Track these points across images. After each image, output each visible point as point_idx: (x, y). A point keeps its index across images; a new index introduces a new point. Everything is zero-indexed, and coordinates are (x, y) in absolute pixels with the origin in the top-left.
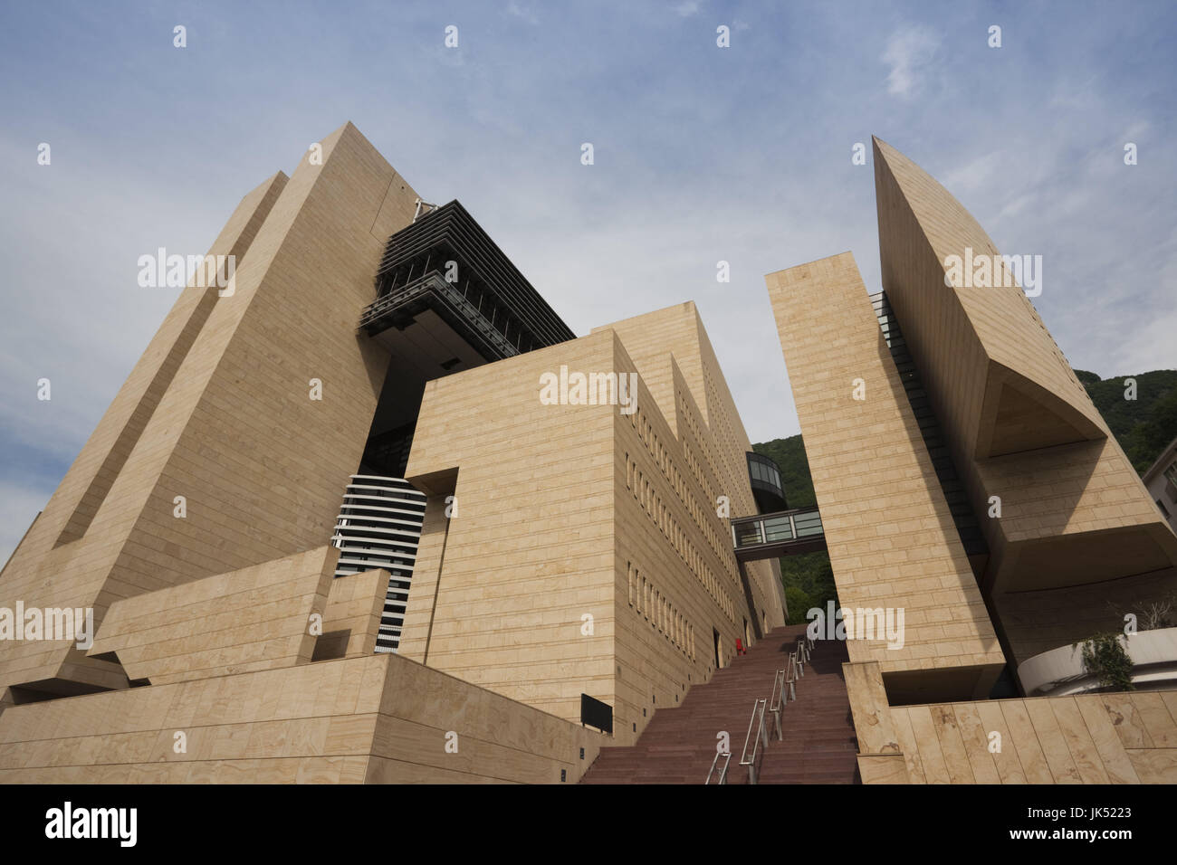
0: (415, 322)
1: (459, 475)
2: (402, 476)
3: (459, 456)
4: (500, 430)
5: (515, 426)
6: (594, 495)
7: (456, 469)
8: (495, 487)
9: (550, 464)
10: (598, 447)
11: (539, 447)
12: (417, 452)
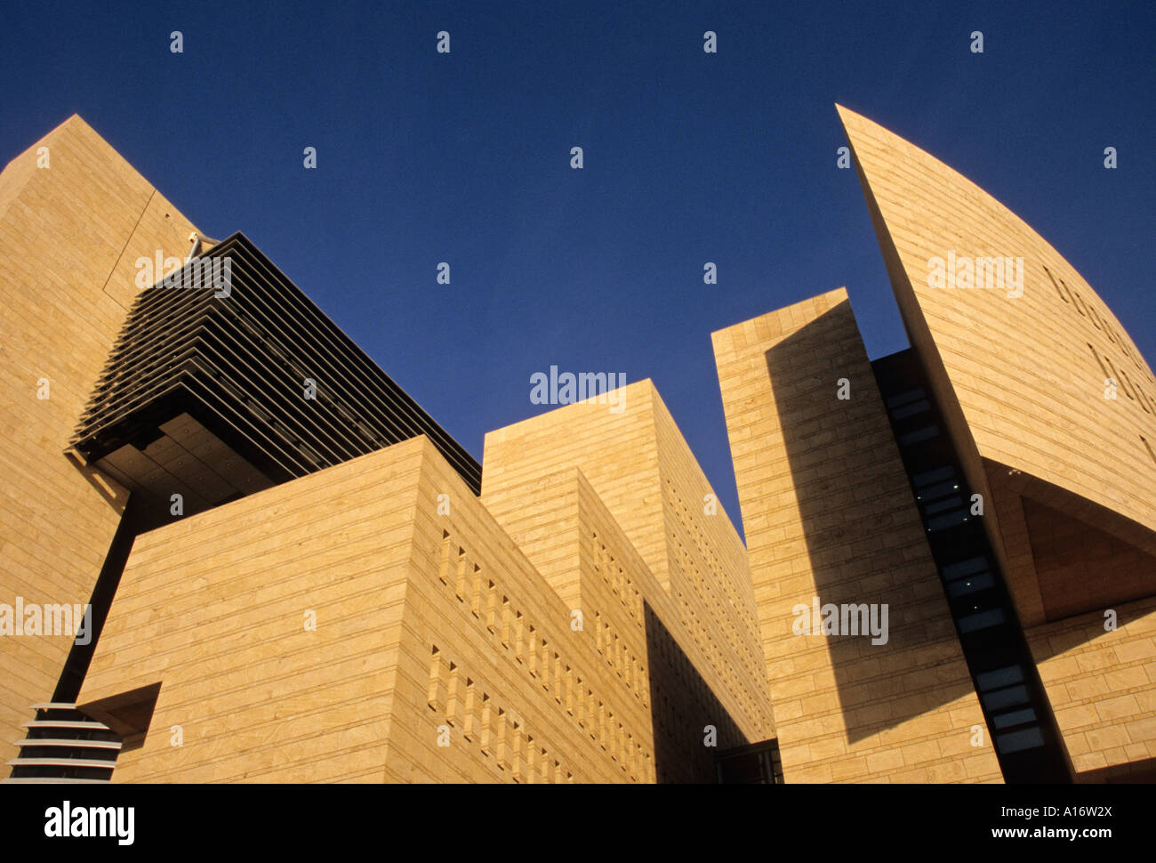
0: (163, 434)
1: (161, 696)
2: (73, 701)
3: (165, 662)
4: (235, 613)
5: (256, 607)
6: (359, 724)
7: (158, 685)
8: (213, 715)
9: (300, 672)
10: (375, 640)
11: (285, 642)
12: (102, 658)
